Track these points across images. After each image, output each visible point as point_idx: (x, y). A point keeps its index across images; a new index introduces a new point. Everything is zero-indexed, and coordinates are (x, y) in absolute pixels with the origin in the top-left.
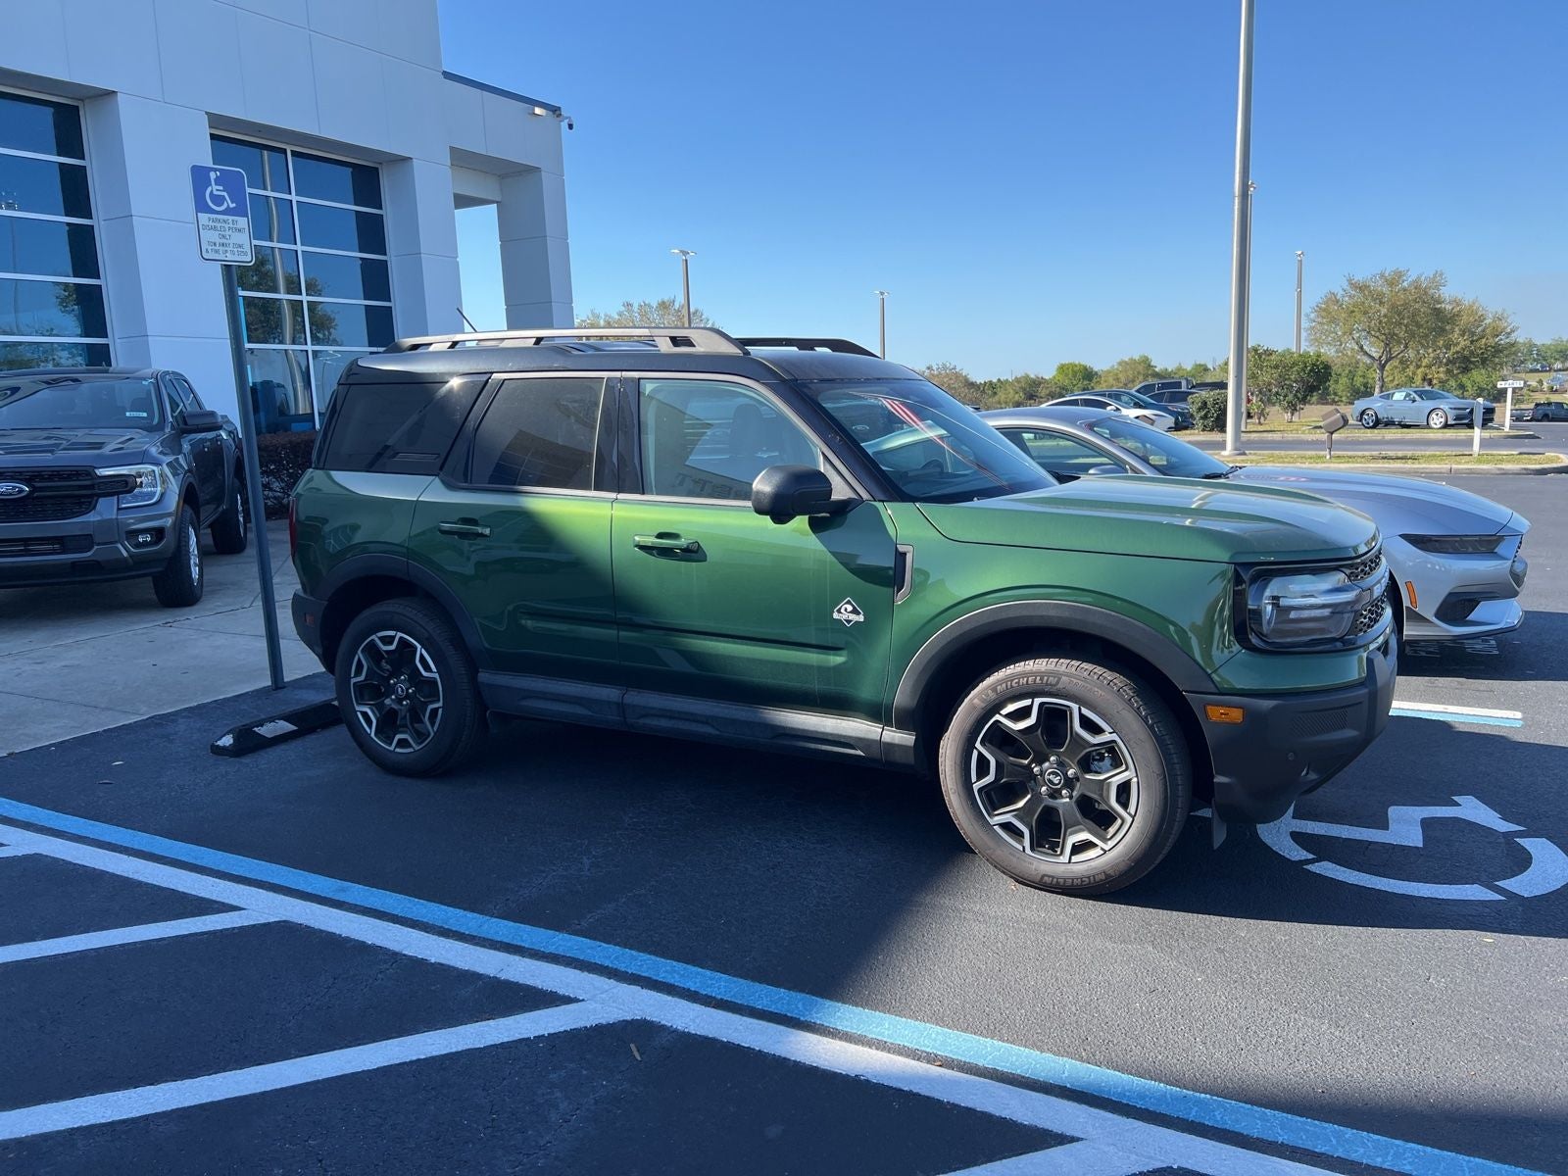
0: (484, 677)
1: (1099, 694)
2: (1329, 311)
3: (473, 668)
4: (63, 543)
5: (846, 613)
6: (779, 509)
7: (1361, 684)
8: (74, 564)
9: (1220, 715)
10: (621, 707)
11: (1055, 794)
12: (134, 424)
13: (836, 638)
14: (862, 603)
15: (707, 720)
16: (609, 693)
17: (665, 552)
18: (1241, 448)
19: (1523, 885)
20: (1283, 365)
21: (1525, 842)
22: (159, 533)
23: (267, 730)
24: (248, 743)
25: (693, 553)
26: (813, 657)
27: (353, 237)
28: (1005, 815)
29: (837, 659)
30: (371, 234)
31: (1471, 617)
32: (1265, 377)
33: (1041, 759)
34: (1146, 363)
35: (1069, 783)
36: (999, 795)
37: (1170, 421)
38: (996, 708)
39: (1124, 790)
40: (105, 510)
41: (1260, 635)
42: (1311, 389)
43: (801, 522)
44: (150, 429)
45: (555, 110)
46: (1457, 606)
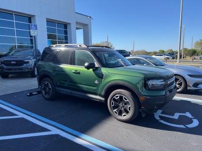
0: (56, 88)
1: (126, 95)
2: (197, 43)
3: (55, 87)
4: (20, 69)
5: (96, 82)
6: (88, 68)
7: (164, 95)
8: (21, 72)
9: (142, 99)
10: (71, 93)
11: (121, 108)
12: (30, 55)
13: (95, 85)
14: (98, 81)
15: (81, 95)
16: (69, 91)
17: (76, 73)
18: (180, 62)
19: (190, 126)
20: (189, 51)
21: (193, 120)
22: (31, 68)
23: (34, 93)
24: (31, 95)
25: (79, 73)
26: (93, 88)
27: (64, 33)
28: (115, 110)
29: (95, 88)
30: (66, 32)
31: (198, 86)
32: (186, 52)
33: (120, 103)
34: (172, 50)
35: (123, 107)
36: (114, 108)
37: (172, 58)
38: (114, 96)
39: (130, 108)
40: (25, 65)
41: (148, 87)
42: (193, 54)
43: (91, 70)
44: (32, 56)
45: (91, 17)
46: (196, 85)
